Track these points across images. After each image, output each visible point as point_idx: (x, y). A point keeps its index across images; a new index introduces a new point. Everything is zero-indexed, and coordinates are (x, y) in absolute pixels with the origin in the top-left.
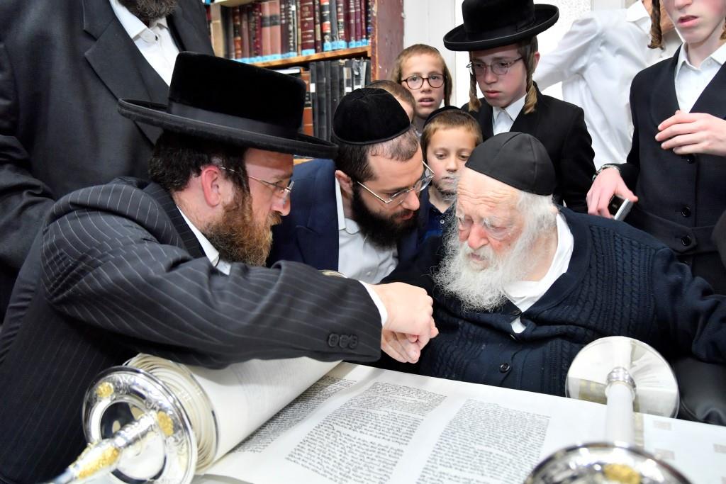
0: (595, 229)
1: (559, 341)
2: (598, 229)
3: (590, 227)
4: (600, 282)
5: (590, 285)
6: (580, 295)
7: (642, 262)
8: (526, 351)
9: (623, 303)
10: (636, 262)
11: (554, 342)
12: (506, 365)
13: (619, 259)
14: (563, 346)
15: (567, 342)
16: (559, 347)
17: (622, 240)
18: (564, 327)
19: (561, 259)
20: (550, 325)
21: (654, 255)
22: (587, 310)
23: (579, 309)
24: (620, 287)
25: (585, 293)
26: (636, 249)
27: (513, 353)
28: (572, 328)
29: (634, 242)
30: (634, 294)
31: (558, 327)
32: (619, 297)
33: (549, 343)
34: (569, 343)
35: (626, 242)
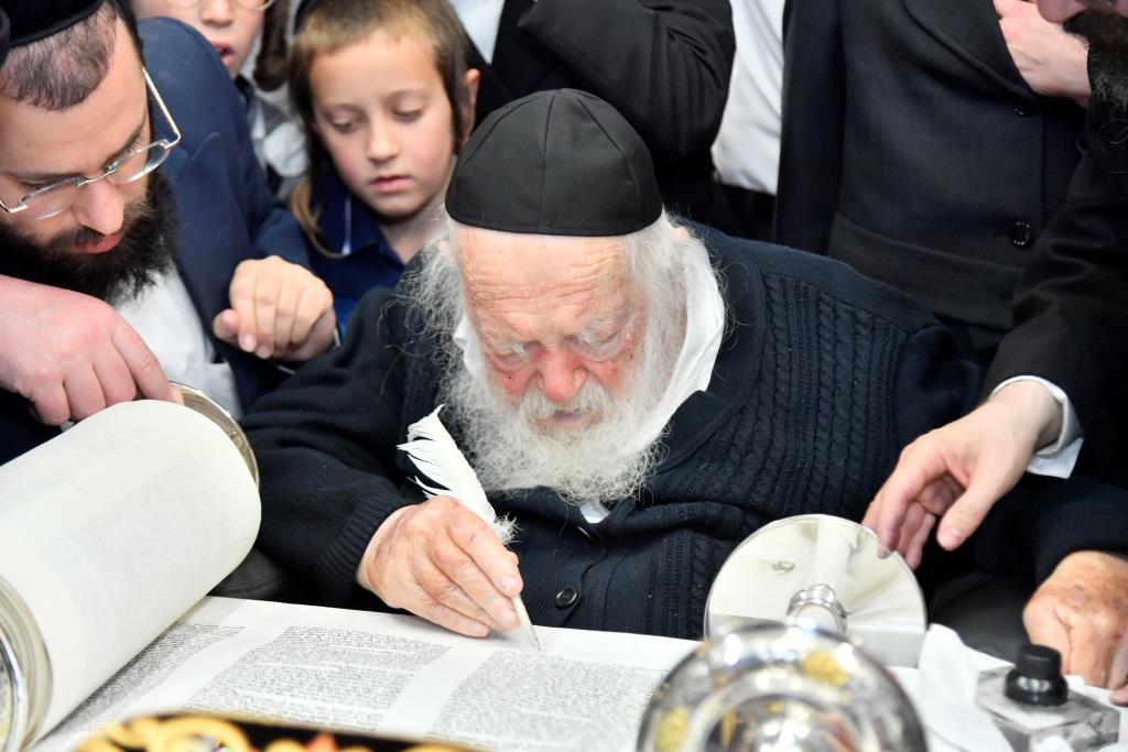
0: (774, 283)
1: (686, 536)
2: (782, 281)
3: (764, 277)
4: (780, 413)
5: (758, 419)
6: (733, 436)
7: (875, 362)
8: (614, 560)
9: (829, 458)
10: (862, 363)
11: (675, 539)
12: (569, 592)
13: (828, 358)
14: (694, 546)
15: (703, 537)
16: (686, 550)
17: (834, 310)
18: (697, 507)
19: (693, 363)
20: (665, 504)
21: (903, 347)
22: (749, 472)
23: (730, 469)
24: (823, 421)
25: (745, 433)
26: (864, 331)
27: (584, 565)
28: (714, 509)
29: (863, 316)
30: (854, 437)
31: (684, 505)
32: (823, 447)
33: (666, 540)
34: (708, 539)
35: (842, 314)
